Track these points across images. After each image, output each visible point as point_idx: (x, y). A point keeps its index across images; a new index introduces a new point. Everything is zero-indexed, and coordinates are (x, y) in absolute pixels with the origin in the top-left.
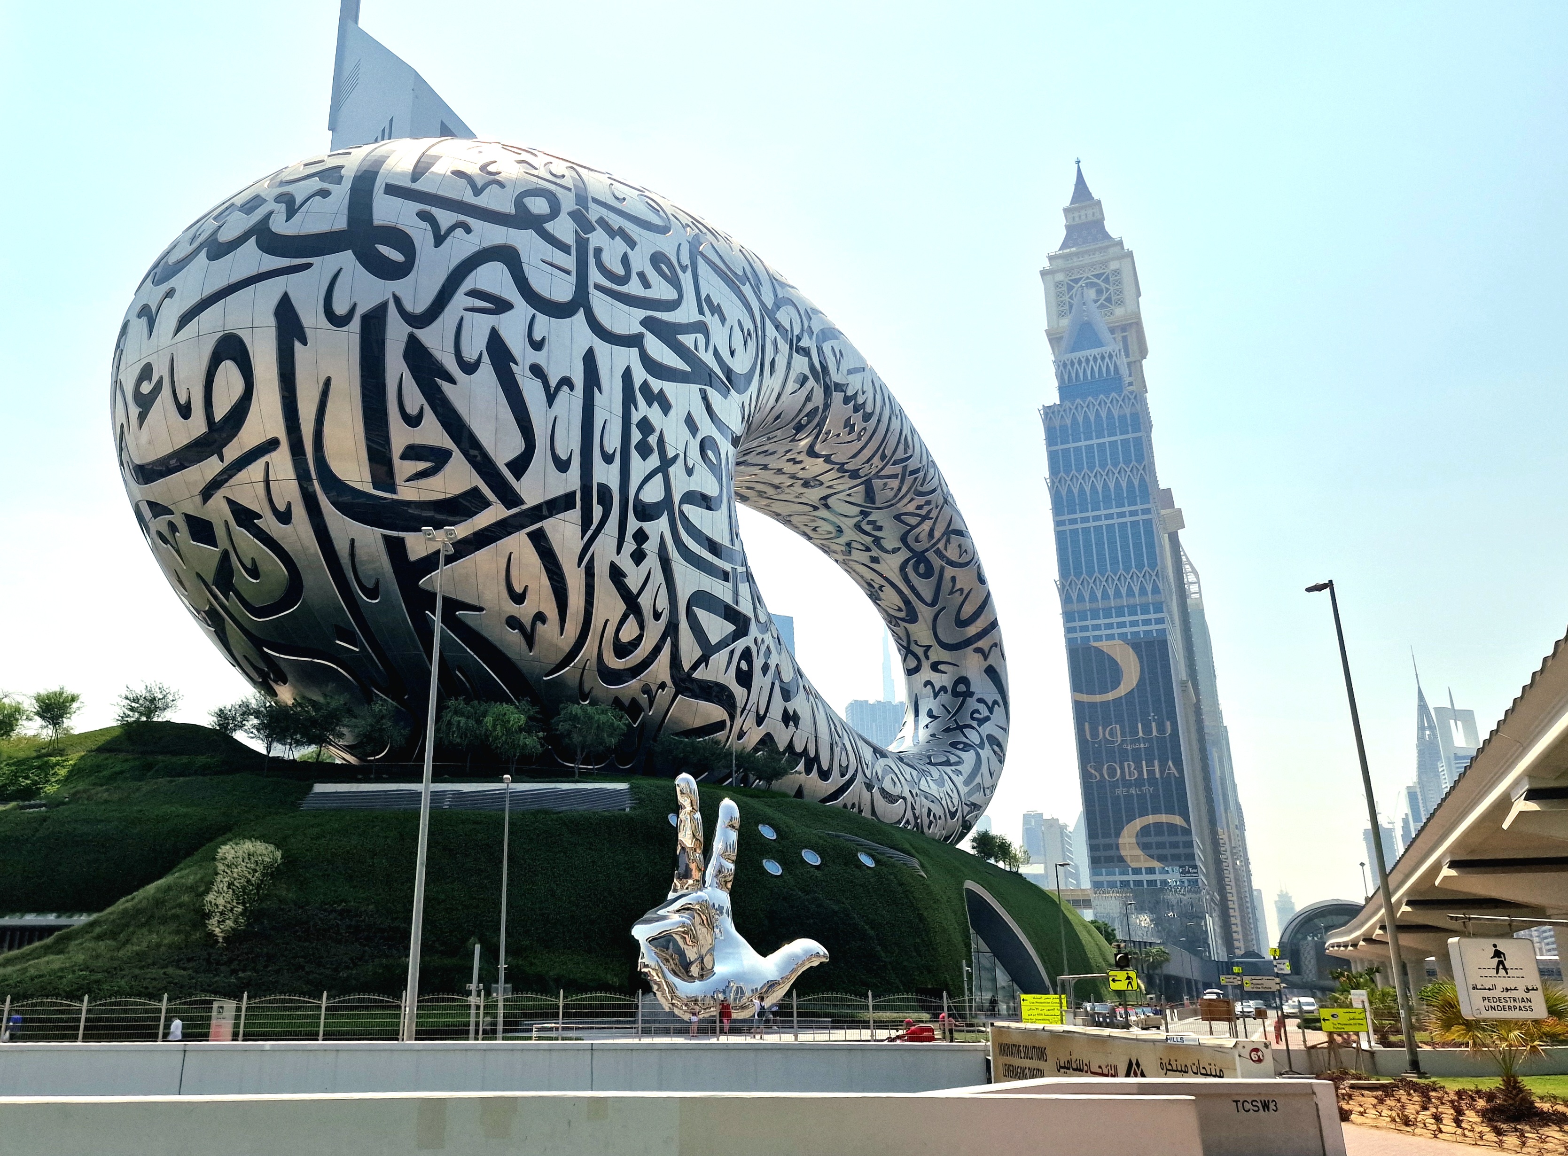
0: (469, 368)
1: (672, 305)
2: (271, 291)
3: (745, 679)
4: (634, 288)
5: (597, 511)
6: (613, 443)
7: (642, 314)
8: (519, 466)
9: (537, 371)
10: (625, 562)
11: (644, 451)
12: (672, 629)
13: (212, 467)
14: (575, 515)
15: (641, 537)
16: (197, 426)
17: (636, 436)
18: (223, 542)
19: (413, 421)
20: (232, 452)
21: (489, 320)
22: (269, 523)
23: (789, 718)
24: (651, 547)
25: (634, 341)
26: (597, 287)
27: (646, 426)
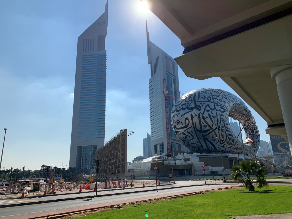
0: (207, 118)
1: (222, 105)
2: (190, 113)
3: (233, 142)
4: (219, 104)
5: (219, 128)
6: (220, 122)
7: (220, 107)
8: (212, 126)
9: (213, 116)
10: (222, 133)
11: (222, 121)
12: (226, 138)
13: (186, 129)
14: (217, 129)
15: (223, 130)
16: (184, 125)
17: (221, 120)
18: (186, 135)
19: (203, 123)
20: (188, 127)
21: (208, 113)
22: (191, 133)
23: (237, 145)
24: (224, 130)
25: (220, 110)
26: (216, 106)
27: (222, 118)
